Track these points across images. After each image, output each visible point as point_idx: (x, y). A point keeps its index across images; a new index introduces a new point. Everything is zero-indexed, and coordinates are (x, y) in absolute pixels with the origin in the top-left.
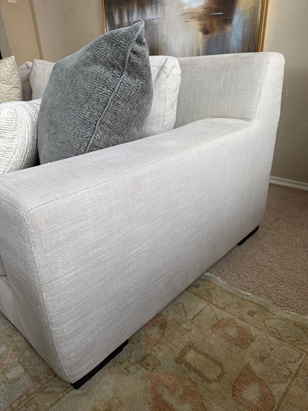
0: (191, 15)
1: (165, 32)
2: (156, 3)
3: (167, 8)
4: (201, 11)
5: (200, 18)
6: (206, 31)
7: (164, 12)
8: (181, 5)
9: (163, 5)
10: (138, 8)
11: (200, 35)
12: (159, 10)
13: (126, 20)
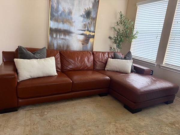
0: (80, 40)
1: (72, 43)
2: (70, 35)
3: (73, 37)
4: (82, 40)
5: (81, 42)
6: (83, 44)
7: (72, 38)
8: (77, 38)
9: (72, 36)
10: (64, 35)
11: (82, 45)
12: (71, 37)
13: (58, 36)
